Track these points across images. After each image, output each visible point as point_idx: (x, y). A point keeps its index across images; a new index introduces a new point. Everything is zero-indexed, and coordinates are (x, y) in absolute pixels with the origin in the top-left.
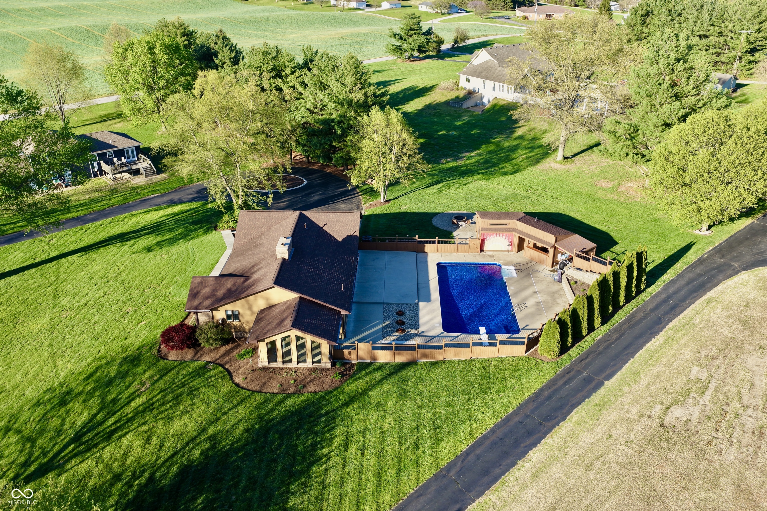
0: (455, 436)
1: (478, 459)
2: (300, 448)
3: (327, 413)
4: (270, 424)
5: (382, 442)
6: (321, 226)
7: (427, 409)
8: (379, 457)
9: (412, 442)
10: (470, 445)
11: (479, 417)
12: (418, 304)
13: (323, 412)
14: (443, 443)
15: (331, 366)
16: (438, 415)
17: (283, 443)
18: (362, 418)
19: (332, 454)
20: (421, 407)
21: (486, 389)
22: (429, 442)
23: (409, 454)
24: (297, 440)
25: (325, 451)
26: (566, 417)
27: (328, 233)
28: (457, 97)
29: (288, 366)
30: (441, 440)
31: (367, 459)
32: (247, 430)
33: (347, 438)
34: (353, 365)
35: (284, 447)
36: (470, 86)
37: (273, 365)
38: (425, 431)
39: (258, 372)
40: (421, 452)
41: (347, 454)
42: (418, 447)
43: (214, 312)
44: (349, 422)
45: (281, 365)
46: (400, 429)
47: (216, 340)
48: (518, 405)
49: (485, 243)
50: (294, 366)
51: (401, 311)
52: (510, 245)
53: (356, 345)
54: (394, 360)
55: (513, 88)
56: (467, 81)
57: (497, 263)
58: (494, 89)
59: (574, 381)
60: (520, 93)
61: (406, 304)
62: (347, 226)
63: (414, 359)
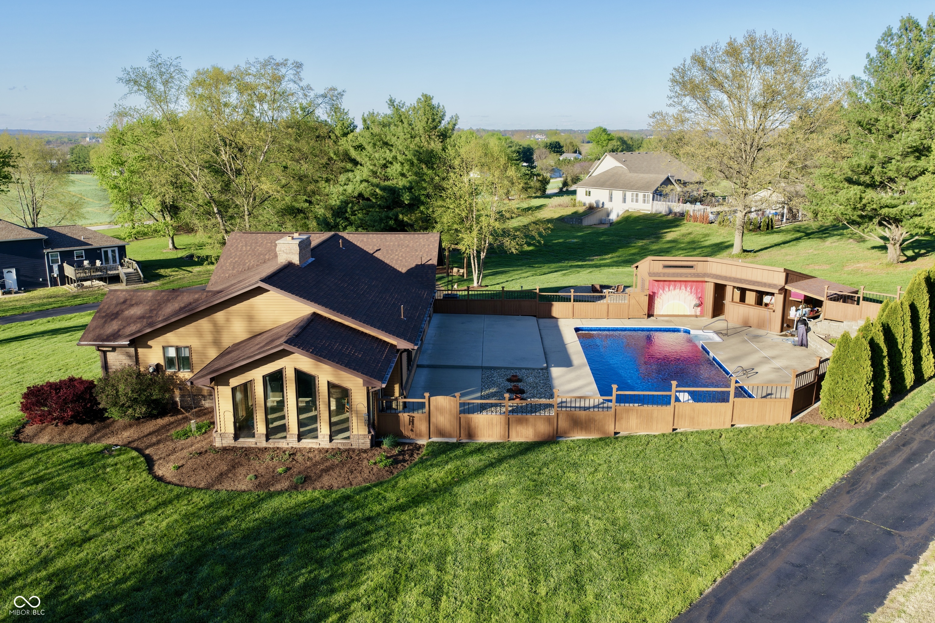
0: (675, 561)
1: (754, 610)
2: (275, 592)
3: (352, 525)
4: (209, 547)
5: (486, 578)
6: (371, 252)
7: (592, 511)
8: (481, 610)
9: (563, 576)
10: (719, 579)
11: (726, 524)
12: (547, 369)
13: (343, 522)
14: (646, 577)
15: (372, 445)
16: (621, 522)
17: (231, 584)
18: (435, 531)
19: (355, 605)
20: (575, 509)
21: (724, 475)
22: (609, 577)
23: (560, 602)
24: (268, 576)
25: (339, 598)
27: (384, 262)
28: (576, 213)
29: (277, 445)
30: (641, 570)
31: (447, 616)
32: (151, 559)
33: (396, 572)
34: (419, 448)
35: (232, 592)
36: (590, 200)
37: (246, 442)
38: (596, 555)
39: (210, 457)
40: (591, 598)
41: (396, 607)
42: (581, 588)
43: (140, 350)
44: (404, 542)
45: (263, 444)
46: (531, 552)
47: (135, 401)
48: (815, 501)
49: (656, 302)
50: (290, 445)
51: (516, 376)
52: (699, 305)
53: (426, 401)
54: (509, 437)
55: (651, 196)
56: (586, 195)
57: (682, 328)
58: (624, 200)
59: (927, 456)
60: (660, 201)
61: (526, 369)
62: (416, 251)
63: (551, 434)
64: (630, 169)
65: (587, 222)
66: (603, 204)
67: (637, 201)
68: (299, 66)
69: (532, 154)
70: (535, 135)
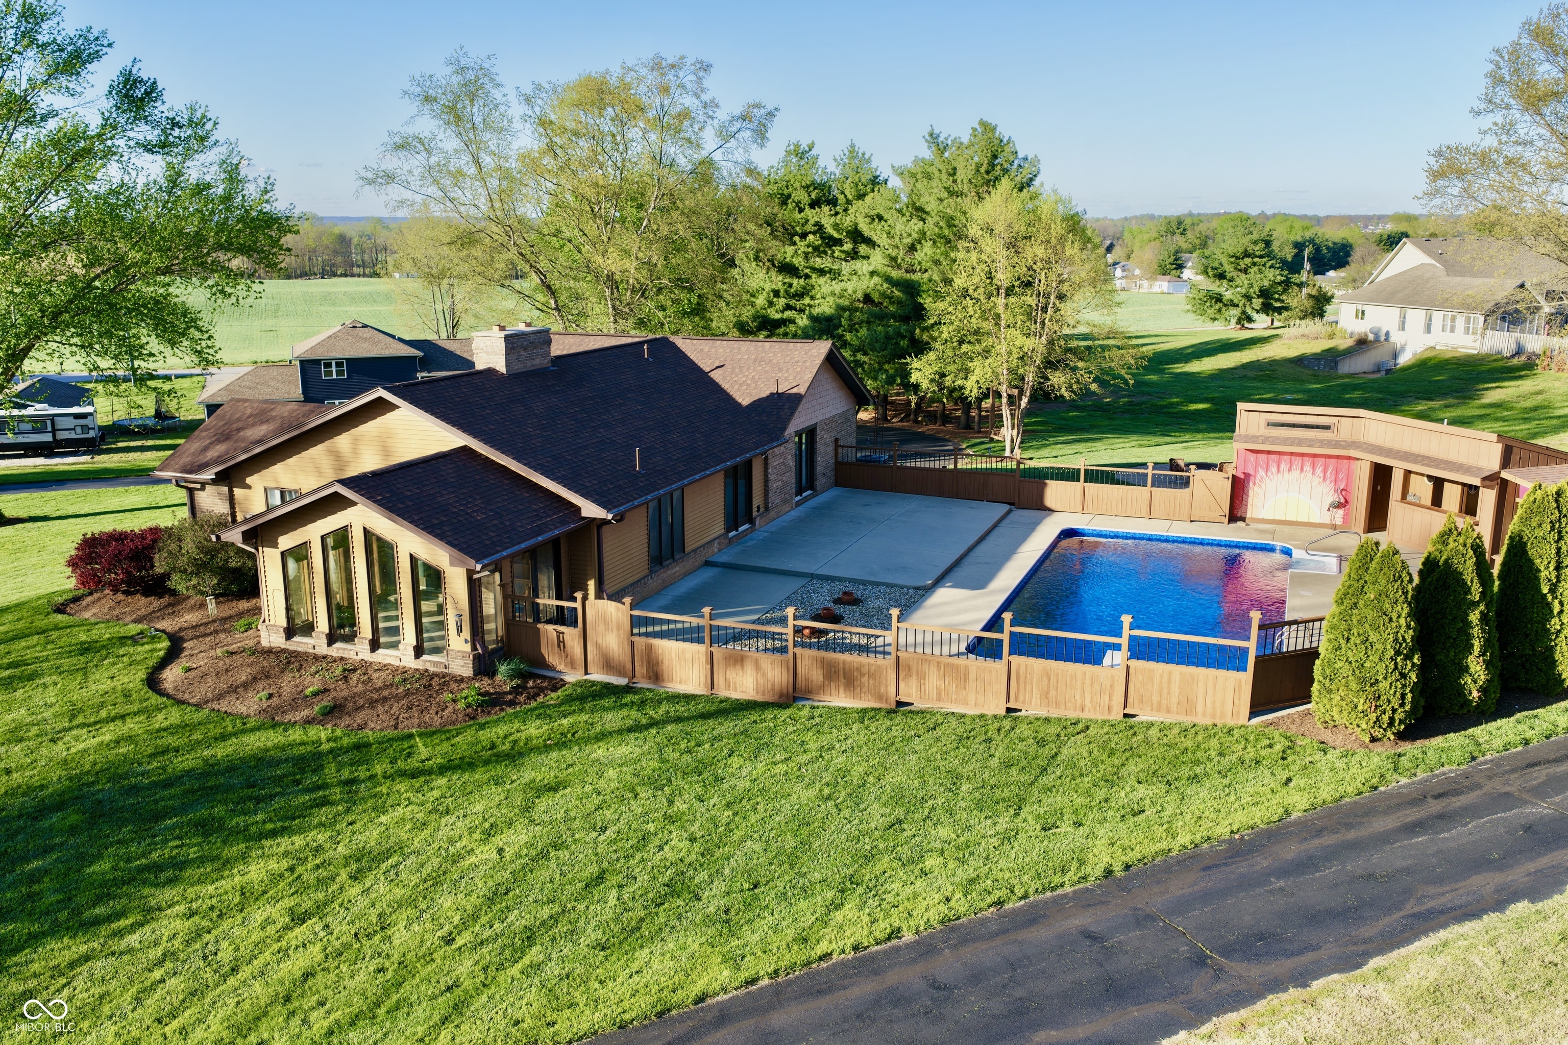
6: (707, 369)
10: (762, 983)
12: (930, 588)
14: (644, 953)
15: (475, 674)
20: (675, 818)
21: (1003, 801)
26: (1366, 956)
27: (720, 387)
28: (1330, 350)
29: (343, 654)
30: (652, 938)
34: (557, 686)
36: (1361, 328)
37: (300, 643)
38: (614, 897)
39: (240, 659)
42: (524, 949)
43: (237, 492)
45: (322, 648)
49: (1251, 493)
50: (360, 657)
51: (851, 594)
52: (1339, 506)
53: (578, 605)
54: (712, 688)
55: (1482, 318)
56: (1357, 316)
57: (1278, 544)
58: (1428, 329)
59: (1467, 824)
60: (1502, 329)
61: (888, 585)
62: (780, 370)
63: (785, 691)
64: (1451, 268)
65: (1346, 367)
66: (1387, 334)
67: (1452, 330)
68: (706, 68)
69: (1348, 255)
70: (1386, 223)
